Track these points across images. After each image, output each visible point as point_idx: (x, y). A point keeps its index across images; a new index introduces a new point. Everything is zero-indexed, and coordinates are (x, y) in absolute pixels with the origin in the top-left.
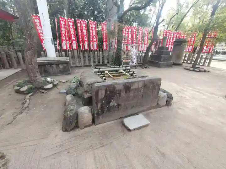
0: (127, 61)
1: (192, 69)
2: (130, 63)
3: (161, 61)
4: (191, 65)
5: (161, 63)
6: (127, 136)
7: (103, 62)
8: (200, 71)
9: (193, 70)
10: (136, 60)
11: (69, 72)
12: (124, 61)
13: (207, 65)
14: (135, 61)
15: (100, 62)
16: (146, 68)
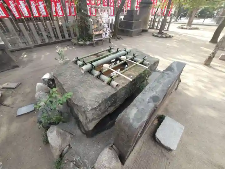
0: (98, 33)
1: (160, 35)
2: (103, 35)
3: (132, 29)
4: (158, 31)
5: (132, 31)
6: (172, 160)
7: (63, 36)
8: (166, 37)
9: (161, 37)
10: (109, 30)
11: (13, 64)
12: (96, 33)
13: (166, 29)
14: (107, 32)
15: (58, 37)
16: (119, 38)
